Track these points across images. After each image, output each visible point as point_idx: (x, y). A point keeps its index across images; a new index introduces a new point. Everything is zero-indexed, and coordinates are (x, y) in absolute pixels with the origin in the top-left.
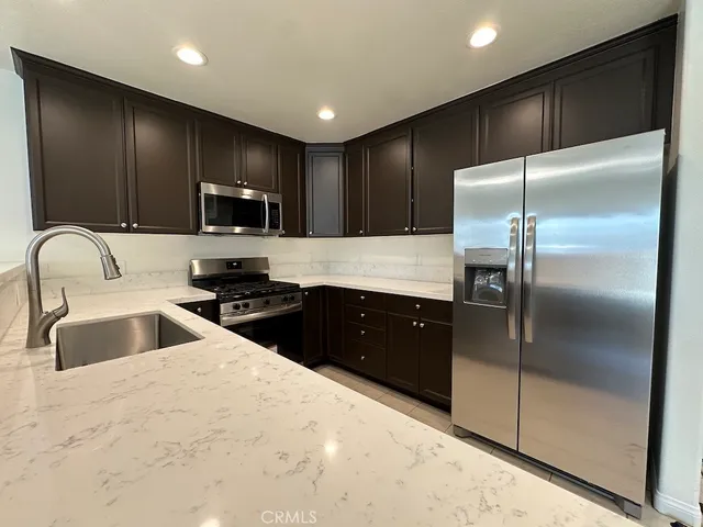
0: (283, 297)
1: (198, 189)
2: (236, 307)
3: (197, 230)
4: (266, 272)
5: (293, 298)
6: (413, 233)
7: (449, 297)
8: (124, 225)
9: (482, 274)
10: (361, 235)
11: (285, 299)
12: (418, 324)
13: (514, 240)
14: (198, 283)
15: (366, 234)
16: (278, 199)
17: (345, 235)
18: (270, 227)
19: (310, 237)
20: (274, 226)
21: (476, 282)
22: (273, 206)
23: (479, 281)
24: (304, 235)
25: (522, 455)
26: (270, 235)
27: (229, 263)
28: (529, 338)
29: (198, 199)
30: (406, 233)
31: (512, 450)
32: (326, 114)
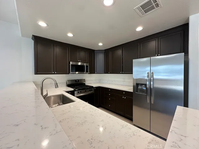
0: (89, 89)
1: (70, 63)
2: (78, 92)
3: (69, 73)
4: (84, 83)
5: (92, 90)
6: (122, 73)
7: (132, 91)
8: (53, 73)
9: (140, 85)
10: (109, 73)
11: (90, 90)
12: (124, 97)
13: (148, 76)
14: (69, 86)
15: (110, 73)
16: (88, 65)
17: (105, 73)
18: (86, 72)
19: (96, 74)
20: (87, 71)
21: (139, 88)
22: (87, 66)
23: (140, 87)
24: (94, 73)
25: (151, 132)
26: (86, 73)
27: (76, 81)
28: (152, 102)
29: (69, 66)
30: (121, 74)
31: (149, 131)
32: (101, 44)
